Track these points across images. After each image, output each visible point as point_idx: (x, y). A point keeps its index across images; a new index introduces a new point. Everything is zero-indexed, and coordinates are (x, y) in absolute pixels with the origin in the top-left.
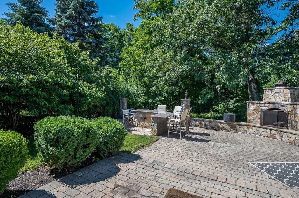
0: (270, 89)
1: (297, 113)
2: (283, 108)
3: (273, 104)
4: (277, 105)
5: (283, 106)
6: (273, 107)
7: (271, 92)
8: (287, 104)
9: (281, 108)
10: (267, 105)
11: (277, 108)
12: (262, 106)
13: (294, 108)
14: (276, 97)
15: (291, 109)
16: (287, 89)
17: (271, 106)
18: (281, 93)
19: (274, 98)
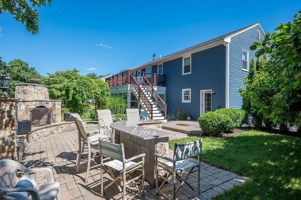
0: (33, 85)
1: (56, 108)
2: (47, 105)
3: (39, 101)
4: (43, 102)
5: (46, 103)
6: (39, 104)
7: (34, 88)
8: (49, 101)
9: (45, 105)
10: (34, 103)
11: (43, 106)
12: (31, 104)
13: (54, 104)
14: (38, 94)
15: (52, 106)
16: (46, 87)
17: (38, 104)
18: (43, 91)
19: (37, 95)
